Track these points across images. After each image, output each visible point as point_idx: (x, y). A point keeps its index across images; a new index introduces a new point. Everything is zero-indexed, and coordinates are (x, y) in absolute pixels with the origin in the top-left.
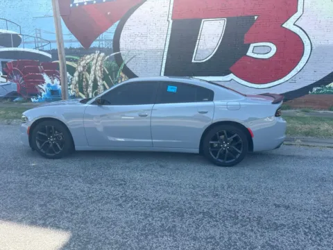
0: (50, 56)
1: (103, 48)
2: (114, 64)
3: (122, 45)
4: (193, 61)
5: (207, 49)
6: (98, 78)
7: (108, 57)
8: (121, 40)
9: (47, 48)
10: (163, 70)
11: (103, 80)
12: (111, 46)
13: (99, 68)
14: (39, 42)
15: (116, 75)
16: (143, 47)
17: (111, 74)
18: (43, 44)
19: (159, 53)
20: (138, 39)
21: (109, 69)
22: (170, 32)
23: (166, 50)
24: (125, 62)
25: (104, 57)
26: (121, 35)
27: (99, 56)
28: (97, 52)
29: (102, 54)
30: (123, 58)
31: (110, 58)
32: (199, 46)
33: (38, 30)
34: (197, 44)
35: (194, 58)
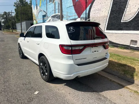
1: (84, 17)
3: (91, 15)
4: (122, 21)
5: (131, 14)
8: (91, 13)
9: (69, 19)
10: (106, 27)
12: (87, 16)
16: (99, 15)
18: (67, 18)
19: (105, 18)
20: (97, 11)
22: (111, 6)
23: (109, 16)
26: (91, 11)
28: (82, 19)
29: (84, 20)
32: (126, 12)
33: (67, 12)
34: (125, 11)
35: (122, 20)
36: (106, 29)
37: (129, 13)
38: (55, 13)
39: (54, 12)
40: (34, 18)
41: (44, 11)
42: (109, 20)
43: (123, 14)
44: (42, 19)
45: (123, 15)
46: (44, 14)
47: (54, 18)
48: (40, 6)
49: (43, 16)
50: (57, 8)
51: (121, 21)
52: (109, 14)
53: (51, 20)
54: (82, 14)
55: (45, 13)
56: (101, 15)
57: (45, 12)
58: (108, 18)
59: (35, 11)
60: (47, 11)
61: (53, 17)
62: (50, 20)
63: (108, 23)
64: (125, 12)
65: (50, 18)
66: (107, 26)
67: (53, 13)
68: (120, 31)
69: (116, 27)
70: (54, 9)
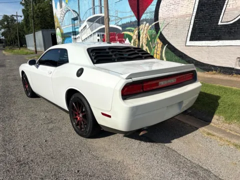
0: (120, 28)
1: (148, 19)
2: (154, 32)
3: (160, 15)
4: (220, 23)
6: (144, 44)
7: (151, 26)
8: (160, 11)
9: (120, 23)
10: (189, 35)
11: (147, 45)
12: (153, 17)
13: (144, 36)
14: (117, 20)
15: (154, 42)
16: (175, 14)
17: (151, 40)
18: (117, 22)
19: (187, 18)
20: (172, 6)
21: (151, 36)
23: (194, 14)
24: (161, 30)
25: (148, 27)
26: (160, 6)
27: (145, 26)
28: (145, 23)
29: (148, 24)
30: (160, 26)
31: (152, 27)
32: (228, 5)
33: (117, 11)
34: (226, 4)
35: (220, 20)
36: (189, 39)
37: (234, 7)
38: (94, 14)
39: (92, 11)
40: (56, 24)
41: (74, 11)
42: (195, 21)
43: (222, 9)
44: (71, 25)
45: (221, 12)
46: (75, 15)
47: (92, 23)
48: (67, 1)
49: (72, 19)
50: (97, 3)
51: (218, 23)
52: (195, 10)
53: (88, 26)
54: (143, 13)
55: (77, 15)
56: (180, 13)
57: (76, 12)
58: (193, 17)
59: (57, 12)
60: (79, 10)
61: (90, 20)
62: (86, 26)
63: (193, 29)
64: (225, 6)
65: (85, 23)
66: (192, 33)
67: (92, 13)
68: (217, 41)
69: (209, 34)
70: (91, 6)
